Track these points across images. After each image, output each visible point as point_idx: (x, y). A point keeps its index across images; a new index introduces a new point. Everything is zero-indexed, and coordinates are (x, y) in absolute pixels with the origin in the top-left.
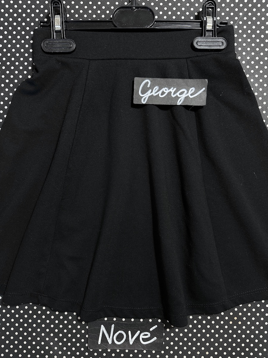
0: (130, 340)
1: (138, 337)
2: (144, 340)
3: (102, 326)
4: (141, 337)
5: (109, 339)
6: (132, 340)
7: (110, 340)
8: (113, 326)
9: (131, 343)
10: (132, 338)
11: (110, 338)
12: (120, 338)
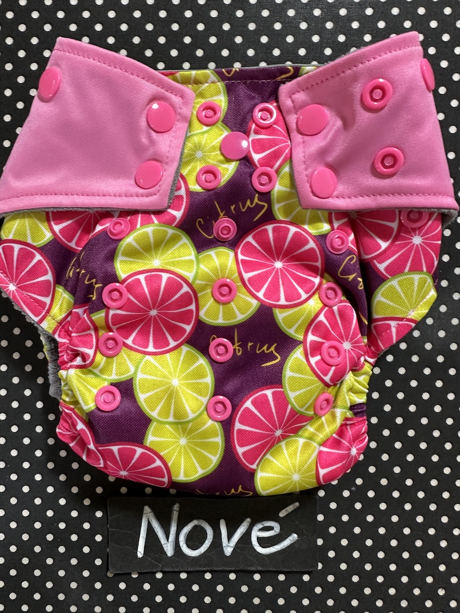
0: (224, 545)
1: (247, 535)
2: (263, 542)
3: (147, 509)
4: (256, 534)
5: (166, 542)
6: (231, 542)
7: (169, 545)
8: (176, 507)
9: (228, 550)
10: (230, 537)
11: (168, 538)
12: (195, 539)
